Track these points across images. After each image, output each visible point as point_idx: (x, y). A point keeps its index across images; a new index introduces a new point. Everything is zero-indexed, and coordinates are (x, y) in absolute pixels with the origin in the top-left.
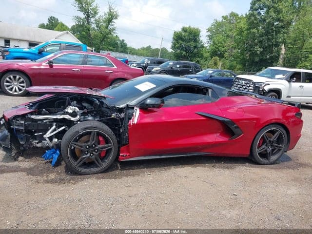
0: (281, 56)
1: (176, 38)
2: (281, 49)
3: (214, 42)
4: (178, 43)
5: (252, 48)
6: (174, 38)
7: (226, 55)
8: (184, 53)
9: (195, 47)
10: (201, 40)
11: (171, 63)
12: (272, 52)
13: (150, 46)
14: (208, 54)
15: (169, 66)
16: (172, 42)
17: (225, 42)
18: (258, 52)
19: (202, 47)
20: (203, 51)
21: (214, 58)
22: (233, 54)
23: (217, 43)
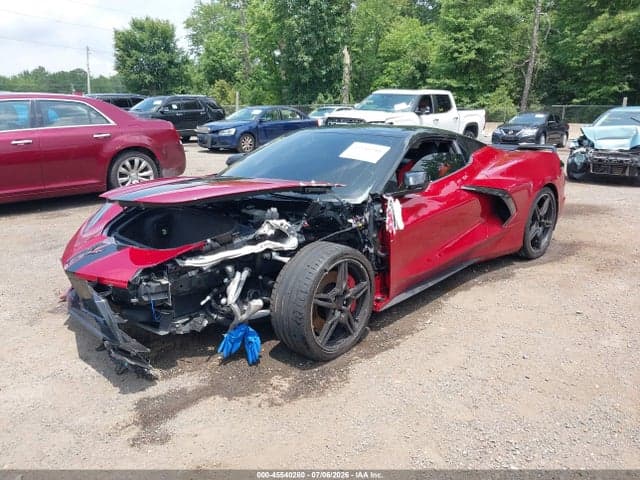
0: (346, 69)
1: (122, 45)
2: (344, 55)
3: (207, 50)
4: (129, 56)
5: (291, 56)
6: (117, 46)
7: (238, 74)
8: (149, 78)
9: (171, 63)
10: (179, 47)
11: (158, 102)
12: (328, 63)
13: (42, 69)
14: (200, 77)
15: (154, 109)
16: (116, 55)
17: (230, 48)
18: (306, 64)
19: (186, 61)
20: (189, 70)
21: (217, 83)
22: (251, 72)
23: (215, 51)
